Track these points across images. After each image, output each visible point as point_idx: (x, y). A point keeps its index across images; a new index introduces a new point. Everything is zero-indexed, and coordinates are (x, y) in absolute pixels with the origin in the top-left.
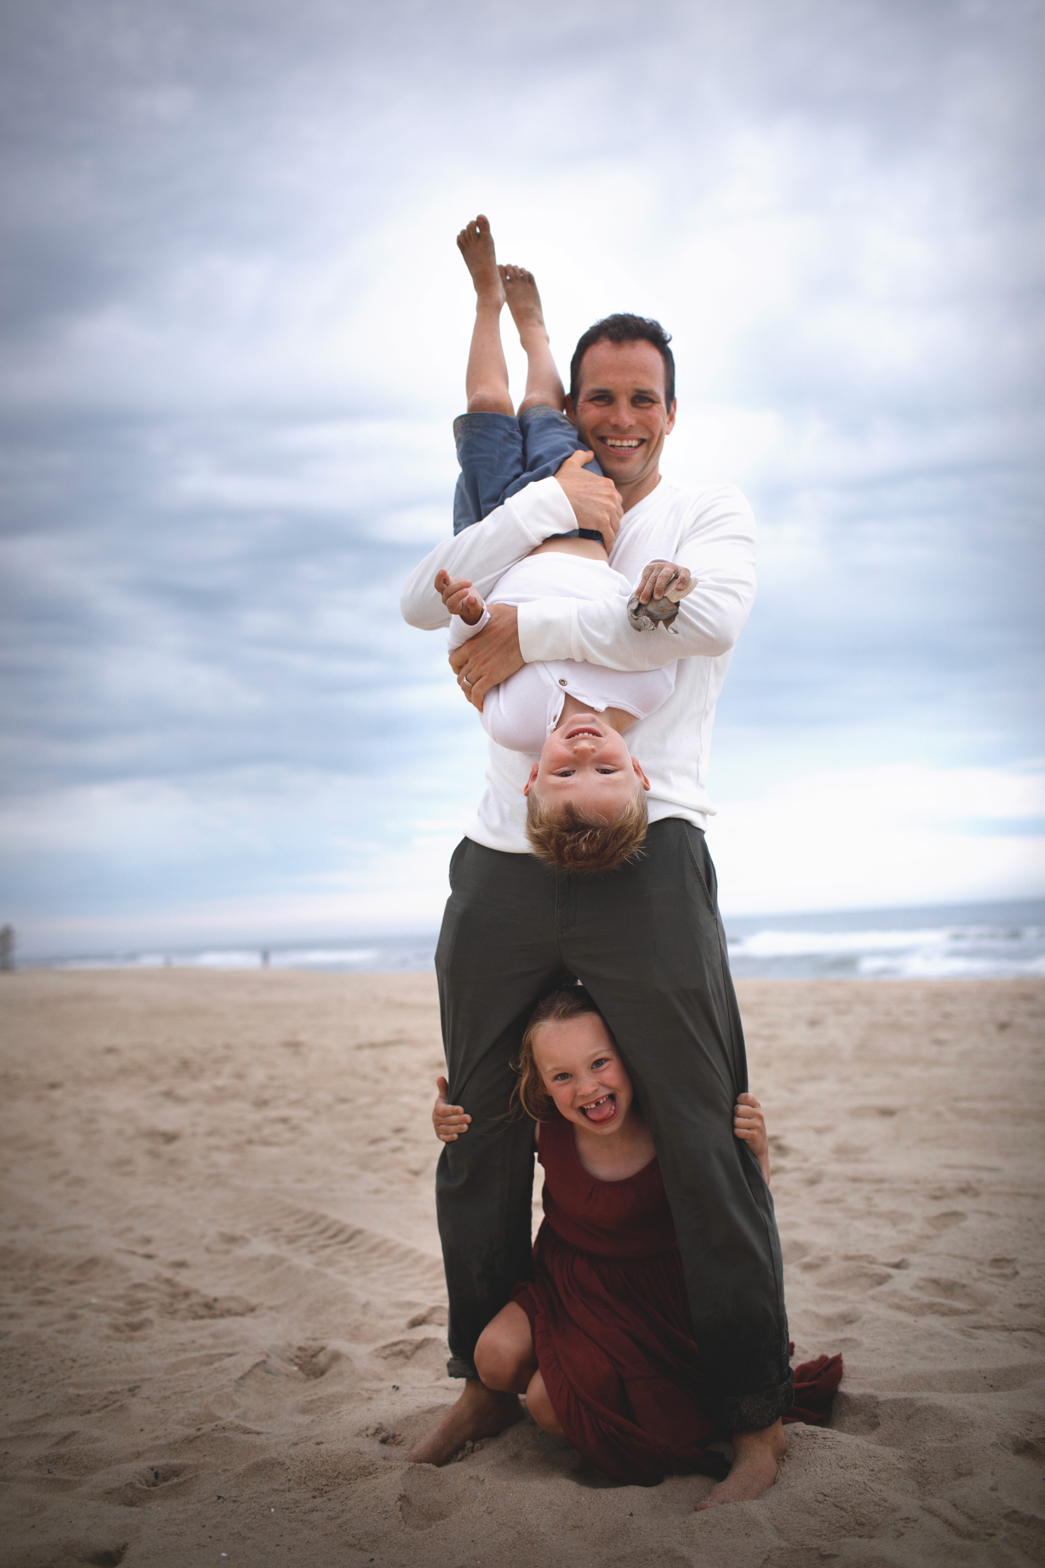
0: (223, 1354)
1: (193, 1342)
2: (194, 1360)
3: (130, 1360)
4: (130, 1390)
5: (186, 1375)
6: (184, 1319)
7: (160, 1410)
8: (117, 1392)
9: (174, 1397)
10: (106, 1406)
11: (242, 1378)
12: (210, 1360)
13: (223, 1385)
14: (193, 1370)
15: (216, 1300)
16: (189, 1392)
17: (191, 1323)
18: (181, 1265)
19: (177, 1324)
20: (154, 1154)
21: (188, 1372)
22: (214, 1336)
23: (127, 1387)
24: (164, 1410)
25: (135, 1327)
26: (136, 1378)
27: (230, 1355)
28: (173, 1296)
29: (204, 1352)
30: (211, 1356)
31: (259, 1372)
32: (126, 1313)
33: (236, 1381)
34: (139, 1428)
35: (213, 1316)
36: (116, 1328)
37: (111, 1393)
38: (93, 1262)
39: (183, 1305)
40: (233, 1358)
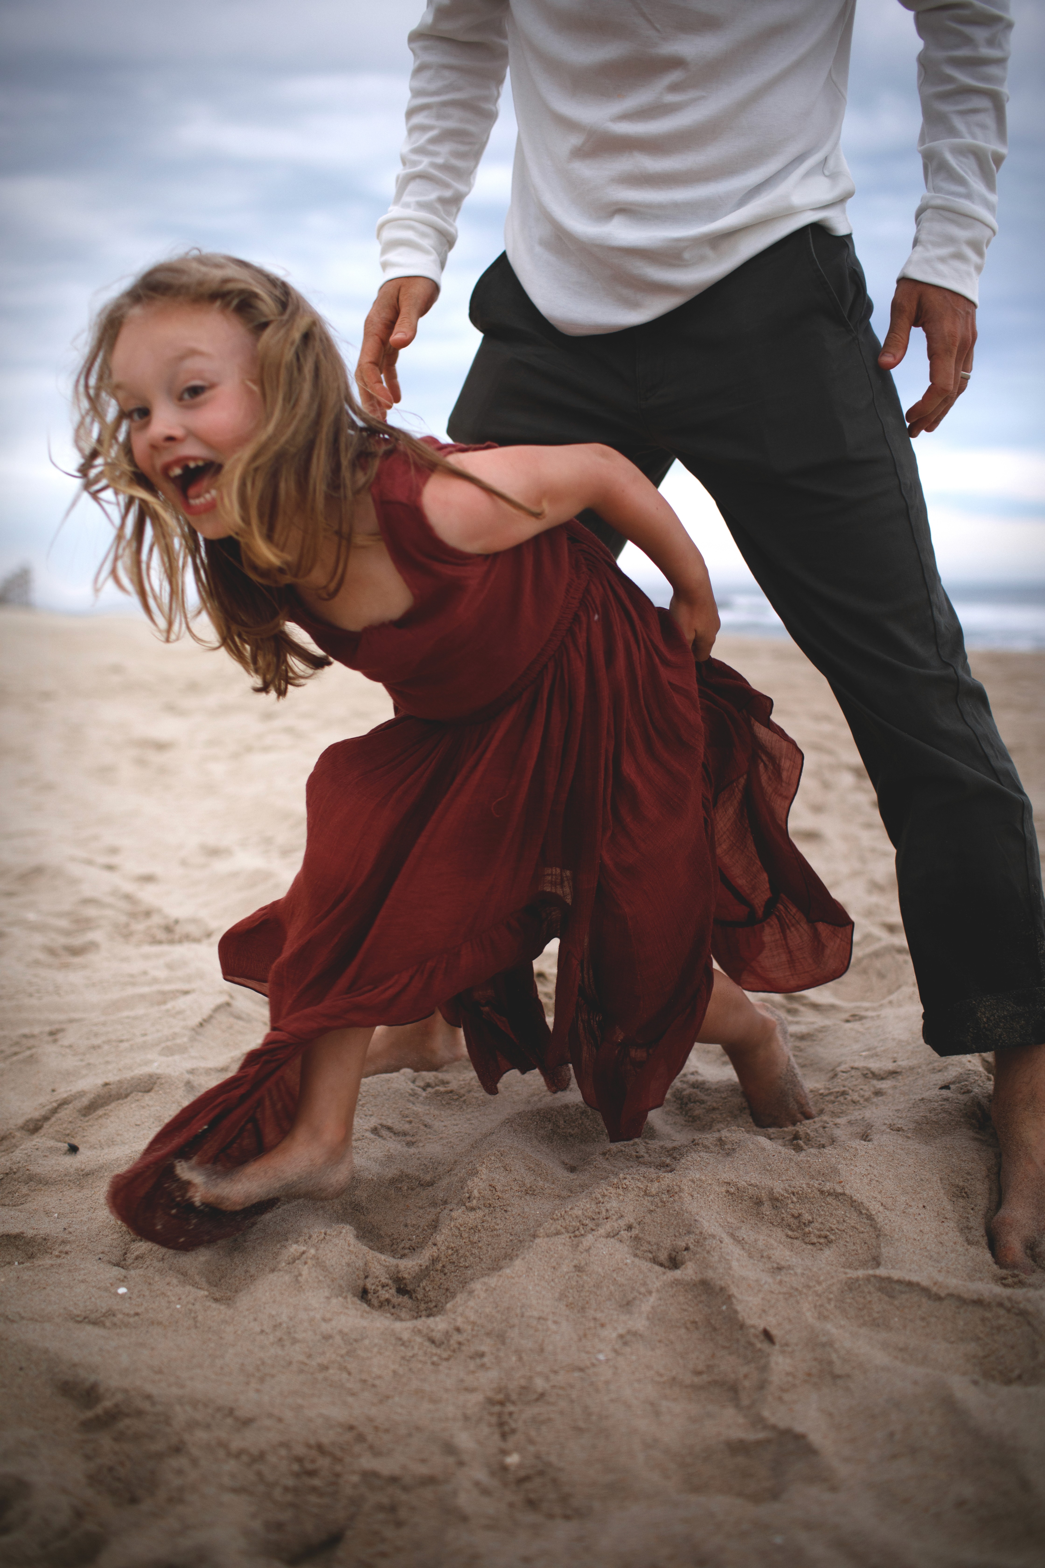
0: (178, 991)
1: (145, 973)
2: (142, 997)
3: (58, 994)
4: (52, 1033)
5: (128, 1017)
6: (139, 944)
7: (83, 1063)
8: (33, 1036)
9: (106, 1047)
10: (16, 1054)
11: (201, 1025)
12: (164, 997)
13: (175, 1034)
14: (140, 1011)
15: (177, 922)
16: (128, 1040)
17: (147, 949)
18: (149, 879)
19: (129, 950)
20: (141, 762)
21: (131, 1013)
22: (170, 966)
23: (47, 1029)
24: (89, 1064)
25: (76, 951)
26: (62, 1017)
27: (186, 993)
28: (133, 915)
29: (156, 988)
30: (163, 993)
31: (223, 1018)
32: (67, 933)
33: (193, 1029)
34: (50, 1088)
35: (171, 942)
36: (51, 951)
37: (25, 1036)
38: (38, 871)
39: (139, 926)
40: (189, 998)
